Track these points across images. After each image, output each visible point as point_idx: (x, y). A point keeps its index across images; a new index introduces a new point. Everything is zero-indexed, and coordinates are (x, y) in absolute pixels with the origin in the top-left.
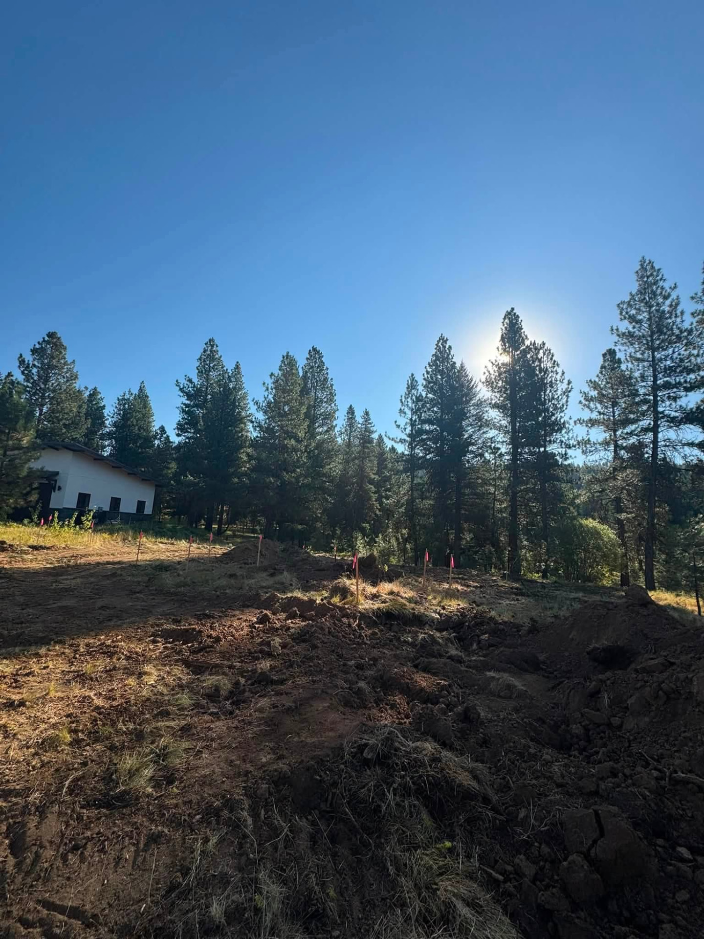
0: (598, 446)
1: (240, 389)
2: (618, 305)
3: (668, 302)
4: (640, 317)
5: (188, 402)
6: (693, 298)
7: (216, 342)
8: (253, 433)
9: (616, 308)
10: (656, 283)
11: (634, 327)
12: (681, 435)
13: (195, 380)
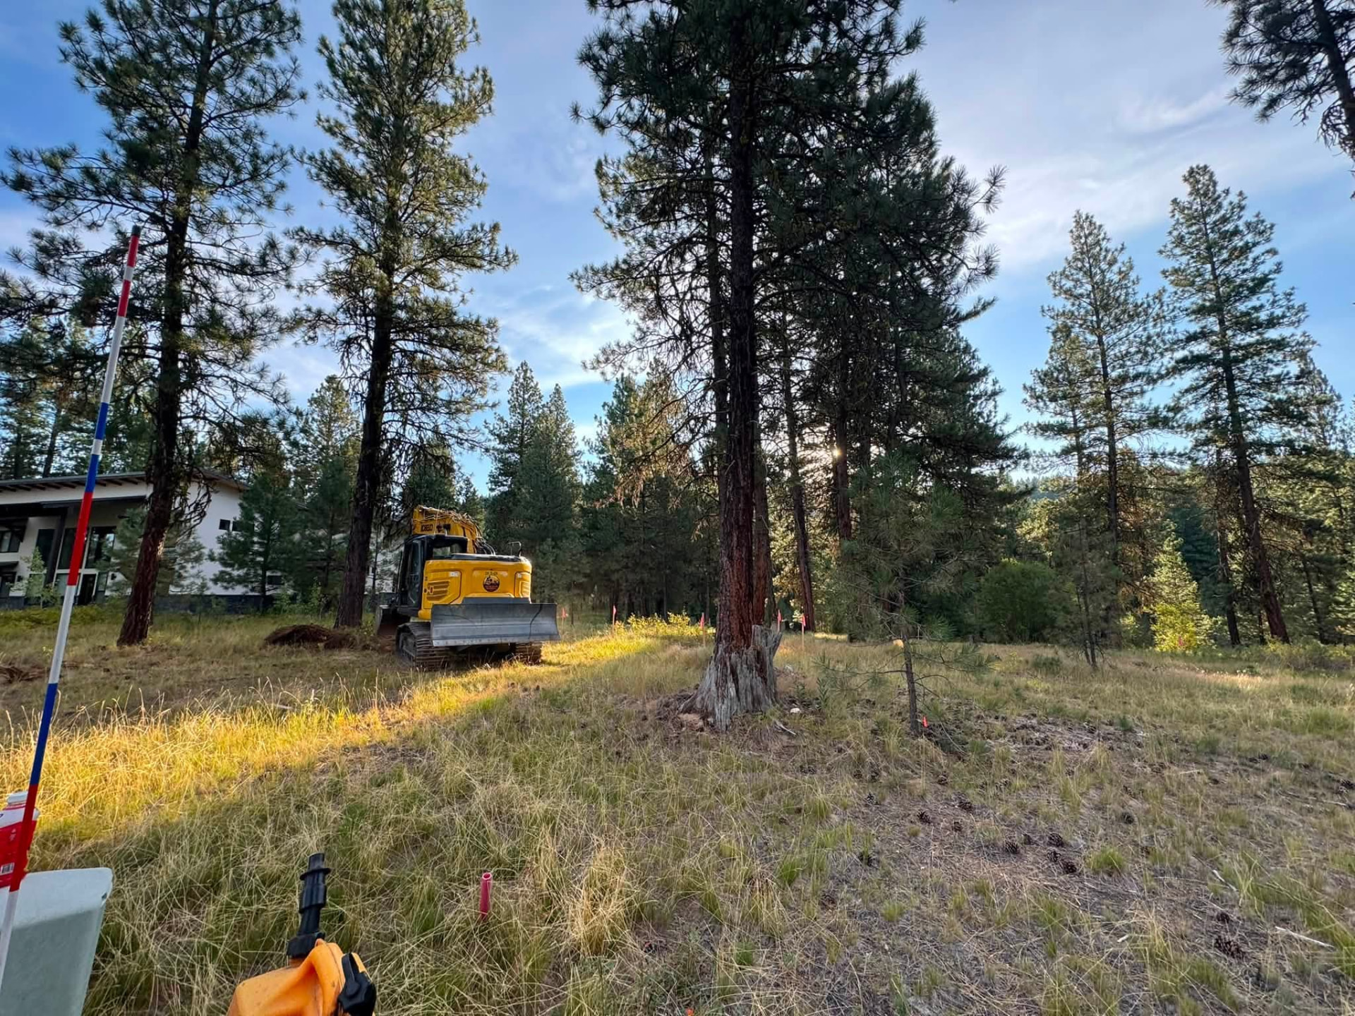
0: (1055, 459)
1: (563, 420)
2: (1049, 278)
3: (1115, 268)
4: (1079, 291)
5: (501, 446)
6: (1161, 252)
7: (530, 366)
8: (585, 478)
9: (1046, 281)
10: (1098, 243)
11: (1073, 305)
12: (1146, 443)
13: (508, 418)
